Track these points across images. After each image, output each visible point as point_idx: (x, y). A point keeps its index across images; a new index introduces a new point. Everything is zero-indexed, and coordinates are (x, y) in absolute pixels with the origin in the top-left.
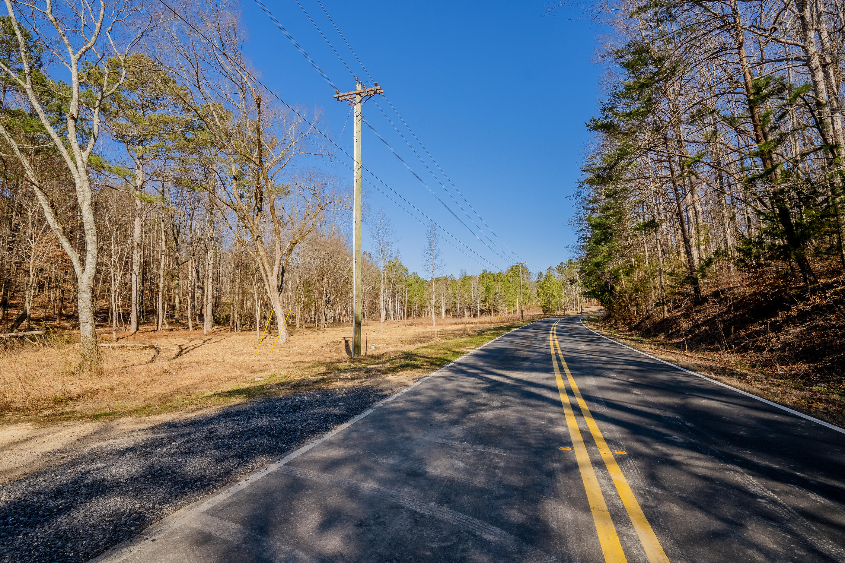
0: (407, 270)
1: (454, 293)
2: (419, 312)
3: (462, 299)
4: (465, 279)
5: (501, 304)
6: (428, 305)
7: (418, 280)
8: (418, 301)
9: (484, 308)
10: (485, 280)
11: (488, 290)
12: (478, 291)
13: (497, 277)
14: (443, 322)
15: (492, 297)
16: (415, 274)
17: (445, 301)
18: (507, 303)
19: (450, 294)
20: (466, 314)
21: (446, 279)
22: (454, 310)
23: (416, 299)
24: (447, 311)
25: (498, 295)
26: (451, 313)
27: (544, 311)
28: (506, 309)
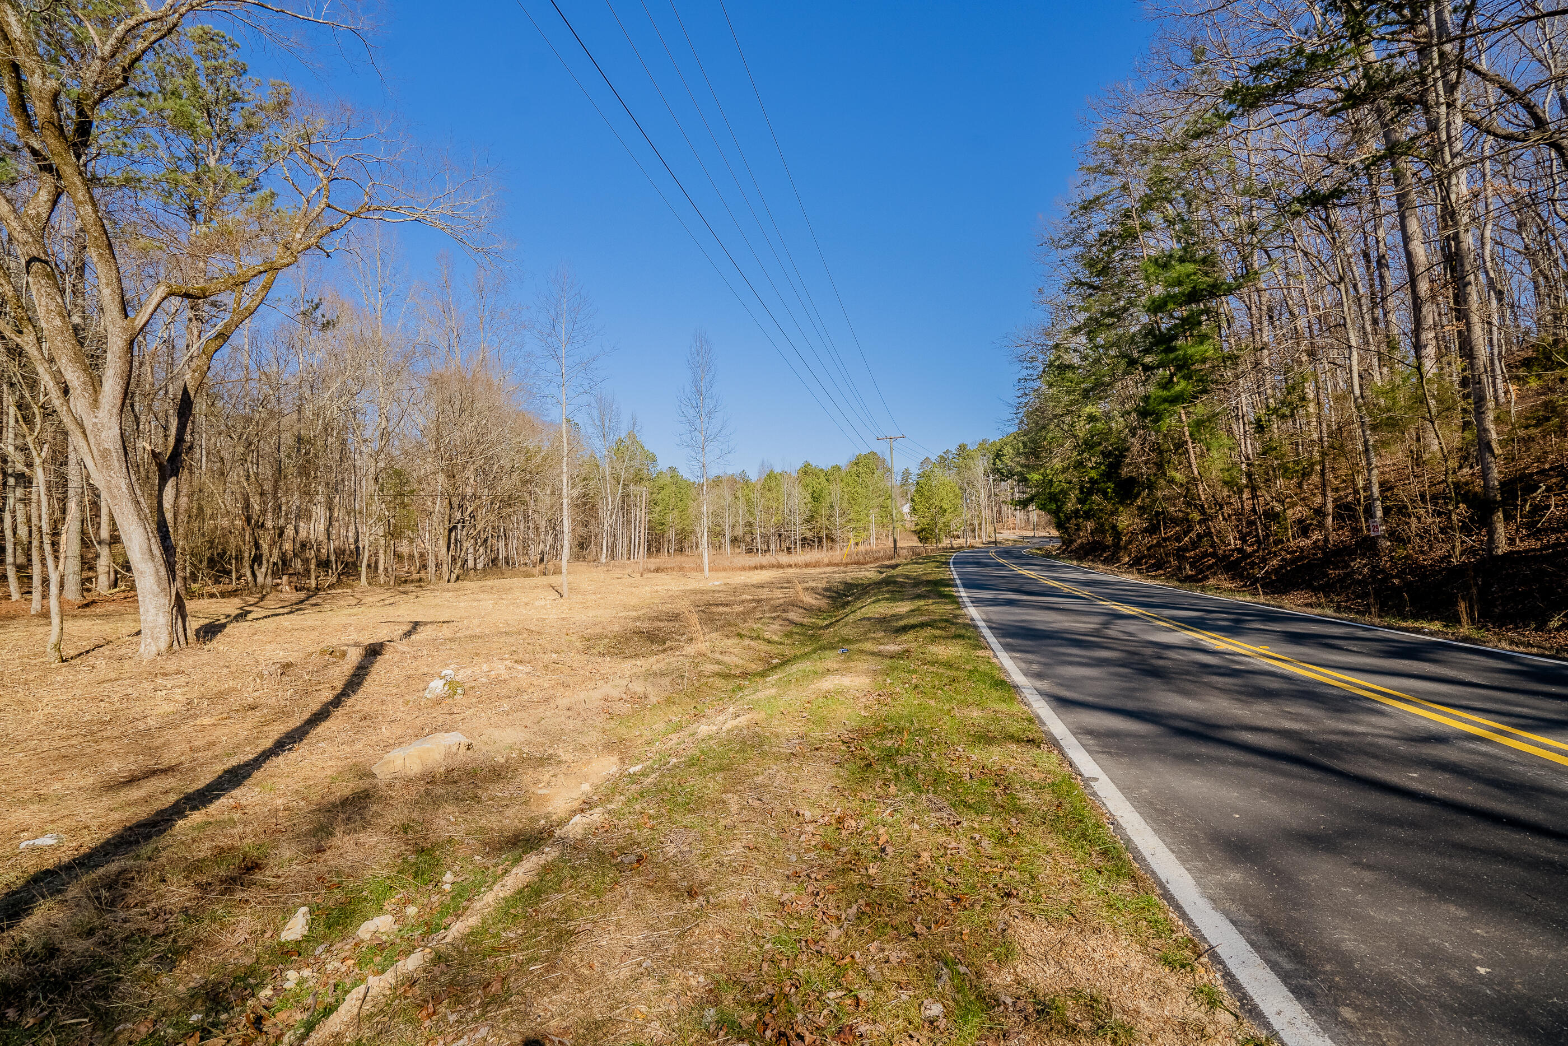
0: (654, 459)
1: (749, 504)
2: (680, 541)
3: (765, 517)
4: (771, 476)
5: (842, 526)
6: (697, 529)
7: (676, 479)
8: (678, 521)
9: (809, 534)
10: (809, 480)
11: (816, 498)
12: (798, 501)
13: (832, 475)
14: (727, 563)
15: (824, 512)
16: (673, 469)
17: (732, 521)
18: (852, 525)
19: (742, 505)
20: (772, 547)
21: (732, 481)
22: (748, 539)
23: (673, 517)
24: (735, 541)
25: (837, 509)
26: (743, 545)
27: (921, 540)
28: (851, 535)
